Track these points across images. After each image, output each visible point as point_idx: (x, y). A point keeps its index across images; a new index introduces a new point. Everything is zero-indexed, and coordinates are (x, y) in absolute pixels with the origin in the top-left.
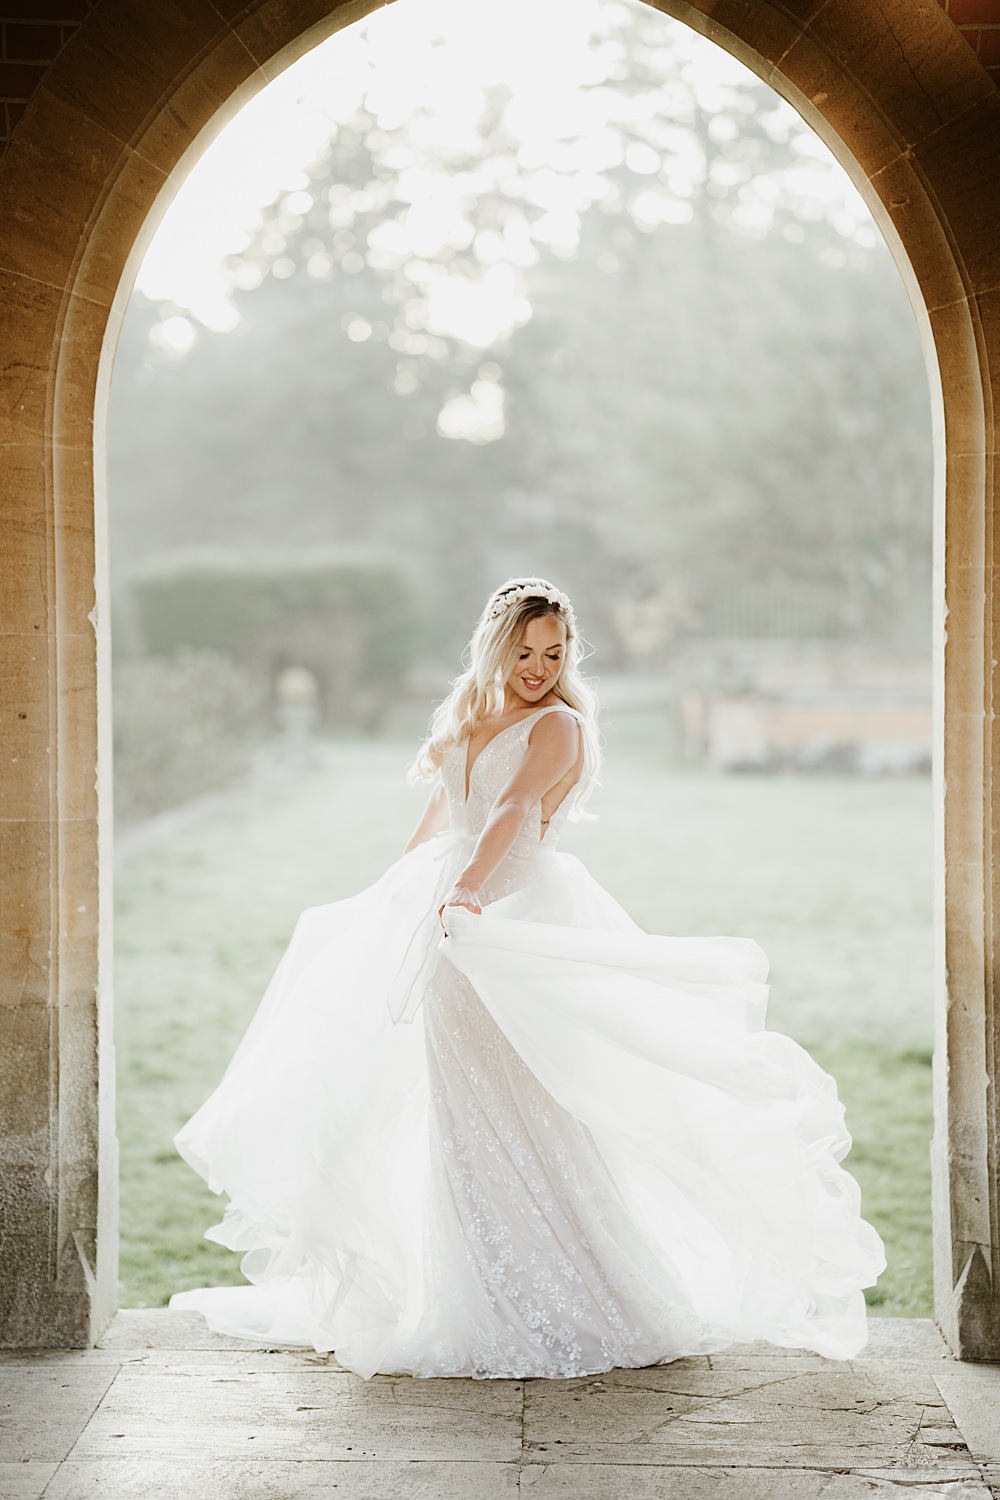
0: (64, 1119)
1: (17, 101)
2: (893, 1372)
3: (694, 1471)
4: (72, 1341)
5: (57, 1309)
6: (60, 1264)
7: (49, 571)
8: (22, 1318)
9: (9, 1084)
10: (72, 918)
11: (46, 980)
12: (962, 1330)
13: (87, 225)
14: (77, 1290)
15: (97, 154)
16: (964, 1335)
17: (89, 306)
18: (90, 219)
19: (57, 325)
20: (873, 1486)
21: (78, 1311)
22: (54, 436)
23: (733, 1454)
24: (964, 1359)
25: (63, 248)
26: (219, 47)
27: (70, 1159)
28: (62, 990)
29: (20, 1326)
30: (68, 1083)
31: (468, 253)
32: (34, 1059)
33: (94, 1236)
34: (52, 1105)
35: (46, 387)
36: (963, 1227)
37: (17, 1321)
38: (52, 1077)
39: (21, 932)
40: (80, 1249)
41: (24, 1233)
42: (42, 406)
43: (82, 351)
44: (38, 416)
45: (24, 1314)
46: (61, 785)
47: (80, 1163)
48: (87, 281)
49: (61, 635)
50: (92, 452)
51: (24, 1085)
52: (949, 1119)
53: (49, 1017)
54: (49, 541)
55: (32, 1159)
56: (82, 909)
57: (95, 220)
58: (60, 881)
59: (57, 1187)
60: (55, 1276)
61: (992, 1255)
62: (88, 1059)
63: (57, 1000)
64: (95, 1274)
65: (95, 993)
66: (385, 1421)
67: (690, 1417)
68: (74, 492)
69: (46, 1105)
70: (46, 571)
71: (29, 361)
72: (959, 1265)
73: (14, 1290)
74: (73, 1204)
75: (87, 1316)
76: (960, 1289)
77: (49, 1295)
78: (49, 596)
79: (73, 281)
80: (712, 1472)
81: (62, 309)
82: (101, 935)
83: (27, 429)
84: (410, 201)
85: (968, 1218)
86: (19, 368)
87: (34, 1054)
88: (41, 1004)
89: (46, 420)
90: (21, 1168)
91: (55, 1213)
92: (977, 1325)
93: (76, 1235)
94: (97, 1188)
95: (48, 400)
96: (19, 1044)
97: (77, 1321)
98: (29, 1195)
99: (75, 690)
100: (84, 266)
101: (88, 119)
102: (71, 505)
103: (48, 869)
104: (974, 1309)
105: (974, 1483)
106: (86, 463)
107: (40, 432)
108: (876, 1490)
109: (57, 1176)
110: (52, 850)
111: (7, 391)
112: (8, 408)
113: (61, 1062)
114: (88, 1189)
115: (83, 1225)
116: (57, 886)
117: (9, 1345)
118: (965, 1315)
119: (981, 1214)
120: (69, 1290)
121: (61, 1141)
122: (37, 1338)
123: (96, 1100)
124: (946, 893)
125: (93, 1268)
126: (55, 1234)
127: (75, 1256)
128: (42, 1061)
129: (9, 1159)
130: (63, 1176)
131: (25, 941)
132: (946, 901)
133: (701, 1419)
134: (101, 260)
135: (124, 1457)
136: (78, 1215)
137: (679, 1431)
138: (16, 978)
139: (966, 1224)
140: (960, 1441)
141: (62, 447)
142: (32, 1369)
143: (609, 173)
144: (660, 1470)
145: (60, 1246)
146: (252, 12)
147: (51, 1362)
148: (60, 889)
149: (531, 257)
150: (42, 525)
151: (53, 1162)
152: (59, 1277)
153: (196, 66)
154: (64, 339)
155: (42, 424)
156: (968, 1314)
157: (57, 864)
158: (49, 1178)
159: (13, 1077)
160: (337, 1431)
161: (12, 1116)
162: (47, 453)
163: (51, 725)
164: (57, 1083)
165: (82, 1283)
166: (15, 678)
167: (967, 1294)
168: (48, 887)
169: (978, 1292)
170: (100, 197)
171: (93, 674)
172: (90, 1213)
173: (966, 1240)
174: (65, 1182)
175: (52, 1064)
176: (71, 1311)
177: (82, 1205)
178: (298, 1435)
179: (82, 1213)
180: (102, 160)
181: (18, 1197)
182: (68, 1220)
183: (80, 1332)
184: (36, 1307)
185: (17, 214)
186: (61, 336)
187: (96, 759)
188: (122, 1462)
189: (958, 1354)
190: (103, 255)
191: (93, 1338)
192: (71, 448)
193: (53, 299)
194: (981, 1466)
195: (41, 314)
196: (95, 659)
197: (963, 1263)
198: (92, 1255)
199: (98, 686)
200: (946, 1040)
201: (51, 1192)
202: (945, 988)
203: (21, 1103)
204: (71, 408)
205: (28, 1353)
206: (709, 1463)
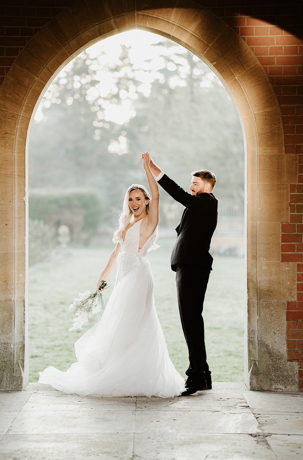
0: (16, 331)
1: (8, 67)
2: (232, 393)
3: (180, 412)
4: (18, 389)
5: (14, 380)
6: (15, 369)
7: (14, 187)
8: (5, 383)
9: (2, 321)
10: (18, 278)
11: (12, 294)
12: (250, 382)
13: (25, 97)
14: (19, 375)
15: (28, 79)
16: (251, 384)
17: (25, 118)
18: (26, 96)
19: (17, 123)
20: (224, 414)
21: (20, 381)
22: (16, 152)
23: (190, 409)
24: (251, 390)
25: (18, 103)
26: (59, 52)
27: (17, 341)
28: (16, 297)
29: (4, 385)
30: (17, 321)
31: (117, 96)
32: (9, 315)
33: (24, 362)
34: (13, 327)
35: (14, 139)
36: (251, 356)
37: (4, 383)
38: (13, 319)
39: (5, 281)
40: (20, 365)
41: (6, 360)
42: (13, 144)
43: (23, 130)
44: (12, 146)
45: (5, 382)
46: (16, 243)
47: (20, 342)
48: (24, 112)
49: (16, 203)
50: (25, 155)
51: (6, 322)
52: (248, 328)
53: (12, 304)
54: (14, 179)
55: (8, 341)
56: (21, 275)
57: (27, 96)
58: (16, 268)
59: (14, 348)
60: (14, 372)
61: (258, 363)
62: (22, 315)
63: (15, 299)
64: (24, 371)
65: (24, 297)
66: (100, 403)
67: (179, 402)
68: (20, 166)
69: (12, 327)
70: (13, 187)
71: (9, 133)
72: (250, 366)
73: (3, 376)
74: (18, 353)
75: (22, 382)
76: (250, 372)
77: (12, 377)
78: (14, 193)
79: (21, 112)
80: (184, 412)
81: (18, 119)
82: (26, 282)
83: (9, 150)
84: (100, 81)
85: (253, 354)
86: (7, 134)
87: (9, 313)
88: (10, 300)
89: (14, 148)
90: (5, 344)
91: (14, 355)
92: (254, 381)
93: (19, 361)
94: (24, 349)
95: (14, 142)
96: (5, 311)
97: (19, 383)
98: (7, 350)
99: (20, 218)
100: (24, 108)
101: (26, 71)
102: (20, 169)
103: (12, 265)
104: (254, 377)
105: (250, 413)
106: (23, 158)
107: (12, 151)
108: (225, 415)
109: (14, 345)
110: (14, 260)
111: (4, 140)
112: (4, 145)
113: (15, 316)
114: (22, 349)
115: (21, 359)
116: (15, 269)
117: (2, 390)
118: (251, 379)
119: (256, 352)
120: (17, 375)
121: (15, 336)
122: (9, 388)
123: (24, 326)
124: (247, 269)
125: (23, 370)
126: (14, 361)
127: (19, 367)
128: (11, 315)
129: (2, 341)
130: (16, 345)
131: (6, 284)
132: (247, 271)
133: (182, 402)
134: (28, 106)
135: (35, 411)
136: (19, 356)
137: (176, 405)
138: (4, 294)
139: (252, 355)
140: (247, 405)
141: (17, 154)
142: (8, 395)
143: (161, 71)
144: (171, 412)
145: (15, 364)
146: (68, 43)
147: (13, 393)
148: (16, 270)
149: (136, 97)
150: (12, 175)
151: (13, 342)
152: (15, 372)
153: (53, 57)
154: (18, 127)
155: (12, 148)
156: (252, 378)
157: (15, 263)
158: (12, 346)
159: (3, 320)
160: (88, 405)
161: (3, 330)
162: (14, 156)
163: (14, 227)
164: (14, 321)
165: (21, 374)
166: (5, 215)
167: (252, 373)
168: (12, 269)
169: (255, 373)
170: (28, 90)
171: (25, 214)
172: (23, 356)
173: (252, 359)
174: (16, 347)
175: (13, 316)
176: (18, 381)
177: (20, 353)
178: (79, 406)
179: (20, 355)
180: (29, 81)
181: (4, 351)
182: (17, 357)
183: (20, 386)
184: (9, 380)
185: (7, 95)
186: (18, 126)
187: (25, 236)
188: (34, 412)
189: (249, 389)
190: (29, 105)
191: (23, 388)
192: (20, 155)
193: (16, 117)
194: (252, 410)
195: (13, 120)
196: (25, 210)
197: (251, 365)
198: (23, 366)
199: (26, 217)
200: (247, 307)
201: (13, 350)
202: (247, 294)
203: (5, 326)
204: (20, 144)
205: (6, 392)
206: (183, 410)
